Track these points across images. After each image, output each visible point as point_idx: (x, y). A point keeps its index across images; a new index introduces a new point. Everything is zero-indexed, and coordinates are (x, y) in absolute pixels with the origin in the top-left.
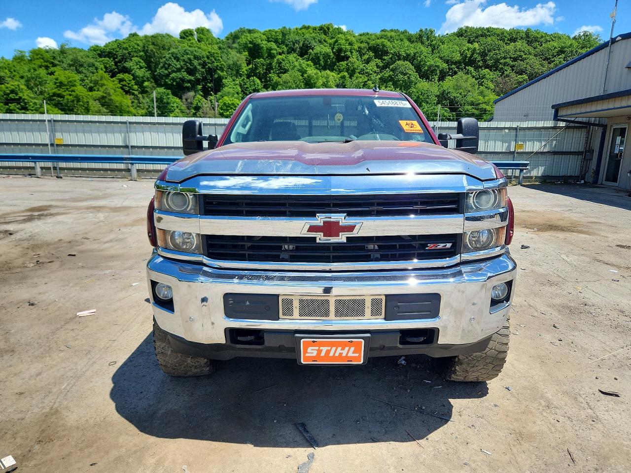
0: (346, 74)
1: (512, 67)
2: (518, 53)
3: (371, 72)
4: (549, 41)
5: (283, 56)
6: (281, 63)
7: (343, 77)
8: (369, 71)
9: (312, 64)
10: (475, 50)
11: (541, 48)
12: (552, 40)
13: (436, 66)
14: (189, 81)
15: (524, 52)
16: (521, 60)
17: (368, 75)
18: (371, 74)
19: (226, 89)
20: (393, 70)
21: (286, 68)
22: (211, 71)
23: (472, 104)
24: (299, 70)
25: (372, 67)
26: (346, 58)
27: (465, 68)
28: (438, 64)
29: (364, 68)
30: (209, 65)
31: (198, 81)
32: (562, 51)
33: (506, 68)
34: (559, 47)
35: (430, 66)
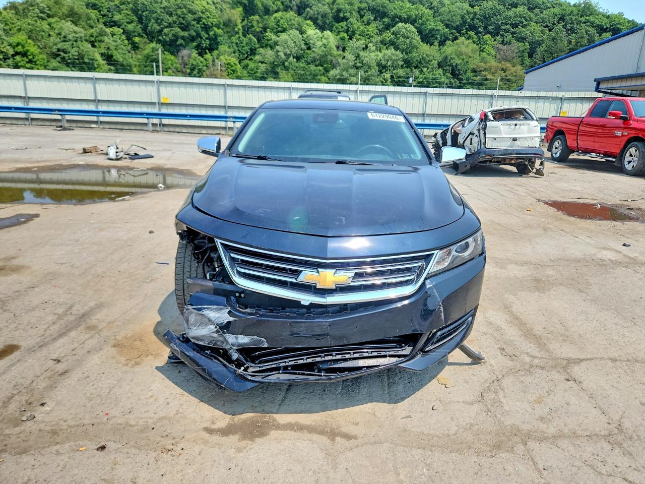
0: (345, 35)
1: (513, 33)
2: (519, 19)
3: (372, 34)
4: (550, 8)
5: (280, 13)
6: (279, 21)
7: (343, 39)
8: (370, 33)
9: (312, 23)
10: (475, 14)
11: (542, 15)
12: (553, 6)
13: (437, 30)
14: (183, 38)
15: (524, 18)
16: (522, 27)
17: (370, 37)
18: (372, 37)
19: (222, 48)
20: (393, 33)
21: (284, 26)
22: (206, 28)
23: (474, 71)
24: (297, 29)
25: (372, 28)
26: (345, 19)
27: (467, 33)
28: (439, 28)
29: (365, 30)
30: (204, 21)
31: (193, 39)
32: (562, 19)
33: (506, 34)
34: (560, 15)
35: (431, 30)
